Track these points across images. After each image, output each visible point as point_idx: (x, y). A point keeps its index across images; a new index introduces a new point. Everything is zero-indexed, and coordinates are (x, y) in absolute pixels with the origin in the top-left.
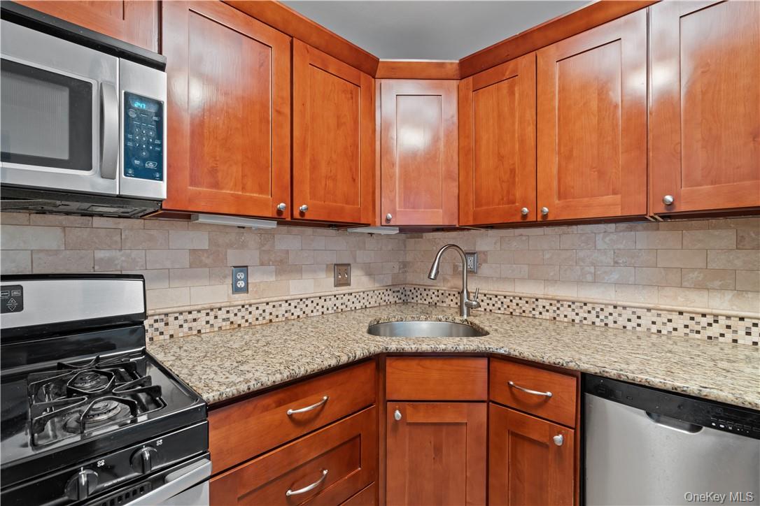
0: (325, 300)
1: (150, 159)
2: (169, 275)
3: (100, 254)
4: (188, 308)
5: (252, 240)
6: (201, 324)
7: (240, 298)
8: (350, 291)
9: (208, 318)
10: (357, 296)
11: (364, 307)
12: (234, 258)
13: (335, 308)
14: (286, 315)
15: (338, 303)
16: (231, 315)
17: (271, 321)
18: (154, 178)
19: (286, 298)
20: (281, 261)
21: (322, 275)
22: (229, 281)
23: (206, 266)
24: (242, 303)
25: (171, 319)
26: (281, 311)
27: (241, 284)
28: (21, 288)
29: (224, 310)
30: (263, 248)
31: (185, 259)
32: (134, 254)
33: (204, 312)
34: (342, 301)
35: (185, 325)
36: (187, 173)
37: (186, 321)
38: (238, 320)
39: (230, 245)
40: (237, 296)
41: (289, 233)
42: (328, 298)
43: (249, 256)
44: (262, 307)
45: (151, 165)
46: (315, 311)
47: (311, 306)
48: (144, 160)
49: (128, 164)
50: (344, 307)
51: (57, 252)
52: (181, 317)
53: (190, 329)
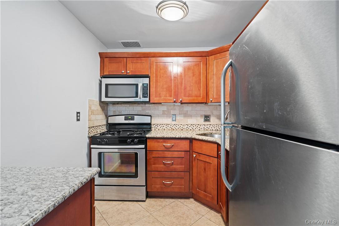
0: (200, 126)
1: (146, 94)
2: (158, 116)
3: (147, 111)
4: (162, 124)
5: (177, 108)
6: (165, 127)
7: (174, 123)
8: (211, 124)
9: (166, 126)
10: (214, 126)
11: (216, 130)
12: (172, 112)
13: (204, 129)
14: (187, 128)
15: (205, 127)
16: (172, 126)
17: (182, 129)
18: (146, 98)
19: (187, 124)
20: (185, 114)
21: (199, 118)
22: (171, 118)
23: (166, 114)
24: (174, 124)
25: (159, 125)
26: (185, 127)
27: (174, 119)
28: (134, 117)
29: (170, 125)
30: (181, 110)
31: (161, 112)
32: (152, 111)
33: (165, 125)
34: (207, 127)
35: (161, 127)
36: (154, 95)
37: (162, 126)
38: (173, 128)
39: (172, 109)
40: (173, 122)
41: (188, 106)
42: (201, 125)
43: (176, 112)
44: (180, 125)
45: (146, 95)
46: (196, 129)
47: (195, 127)
48: (145, 95)
49: (143, 96)
50: (208, 129)
51: (141, 111)
52: (161, 125)
53: (162, 128)
